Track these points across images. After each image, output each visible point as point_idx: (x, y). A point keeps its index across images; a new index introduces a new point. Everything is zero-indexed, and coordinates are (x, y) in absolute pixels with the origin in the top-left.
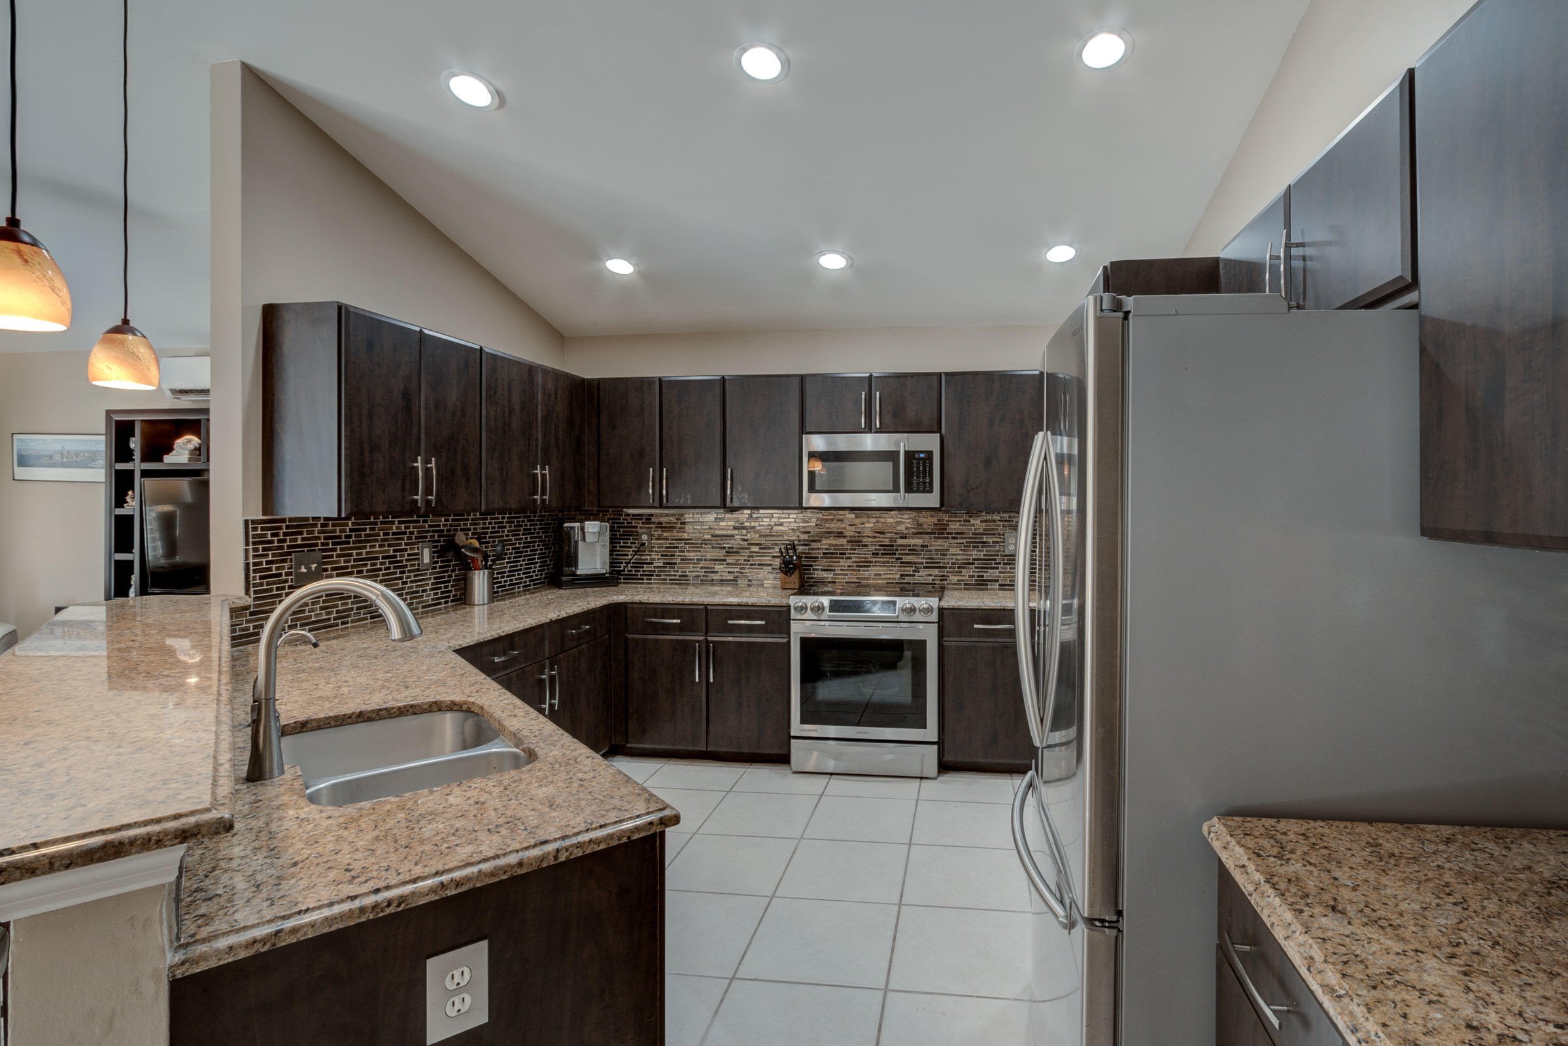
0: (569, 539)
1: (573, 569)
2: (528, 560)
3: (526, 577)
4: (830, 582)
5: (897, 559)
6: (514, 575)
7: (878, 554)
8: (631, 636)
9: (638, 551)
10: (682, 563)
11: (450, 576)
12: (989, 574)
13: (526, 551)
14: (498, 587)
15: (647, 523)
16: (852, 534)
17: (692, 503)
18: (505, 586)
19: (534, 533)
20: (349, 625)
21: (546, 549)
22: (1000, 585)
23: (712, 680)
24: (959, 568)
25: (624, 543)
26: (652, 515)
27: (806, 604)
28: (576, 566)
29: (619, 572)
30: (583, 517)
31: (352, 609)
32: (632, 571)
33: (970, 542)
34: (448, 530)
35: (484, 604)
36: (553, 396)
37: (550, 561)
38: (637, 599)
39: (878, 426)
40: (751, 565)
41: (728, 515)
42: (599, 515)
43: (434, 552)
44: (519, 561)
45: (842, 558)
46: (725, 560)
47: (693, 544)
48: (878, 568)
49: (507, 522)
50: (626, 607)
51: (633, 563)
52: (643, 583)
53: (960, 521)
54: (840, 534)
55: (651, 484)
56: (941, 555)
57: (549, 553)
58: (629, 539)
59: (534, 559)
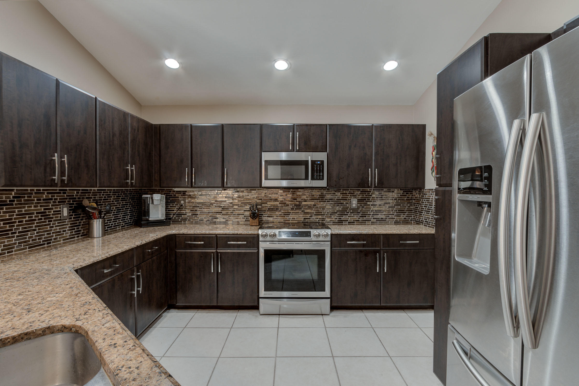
0: (145, 203)
1: (148, 218)
2: (124, 213)
3: (123, 222)
4: (271, 222)
5: (302, 211)
6: (117, 221)
7: (294, 209)
8: (178, 251)
9: (179, 209)
10: (201, 214)
11: (80, 223)
12: (343, 218)
13: (123, 209)
14: (108, 228)
15: (183, 195)
16: (281, 200)
17: (207, 185)
18: (112, 227)
19: (127, 200)
20: (13, 253)
21: (133, 208)
22: (348, 222)
23: (220, 271)
24: (330, 215)
25: (172, 205)
26: (186, 192)
27: (267, 233)
28: (149, 216)
29: (170, 219)
30: (152, 193)
31: (15, 244)
32: (176, 218)
33: (336, 203)
34: (78, 198)
35: (100, 237)
36: (136, 130)
37: (135, 214)
38: (181, 232)
39: (298, 149)
40: (234, 214)
41: (223, 191)
42: (160, 191)
43: (70, 210)
44: (119, 214)
45: (277, 211)
46: (221, 213)
47: (206, 205)
48: (294, 215)
49: (112, 195)
50: (176, 237)
51: (177, 214)
52: (182, 224)
53: (331, 194)
54: (276, 200)
55: (187, 176)
56: (323, 209)
57: (135, 210)
58: (175, 203)
59: (127, 213)
